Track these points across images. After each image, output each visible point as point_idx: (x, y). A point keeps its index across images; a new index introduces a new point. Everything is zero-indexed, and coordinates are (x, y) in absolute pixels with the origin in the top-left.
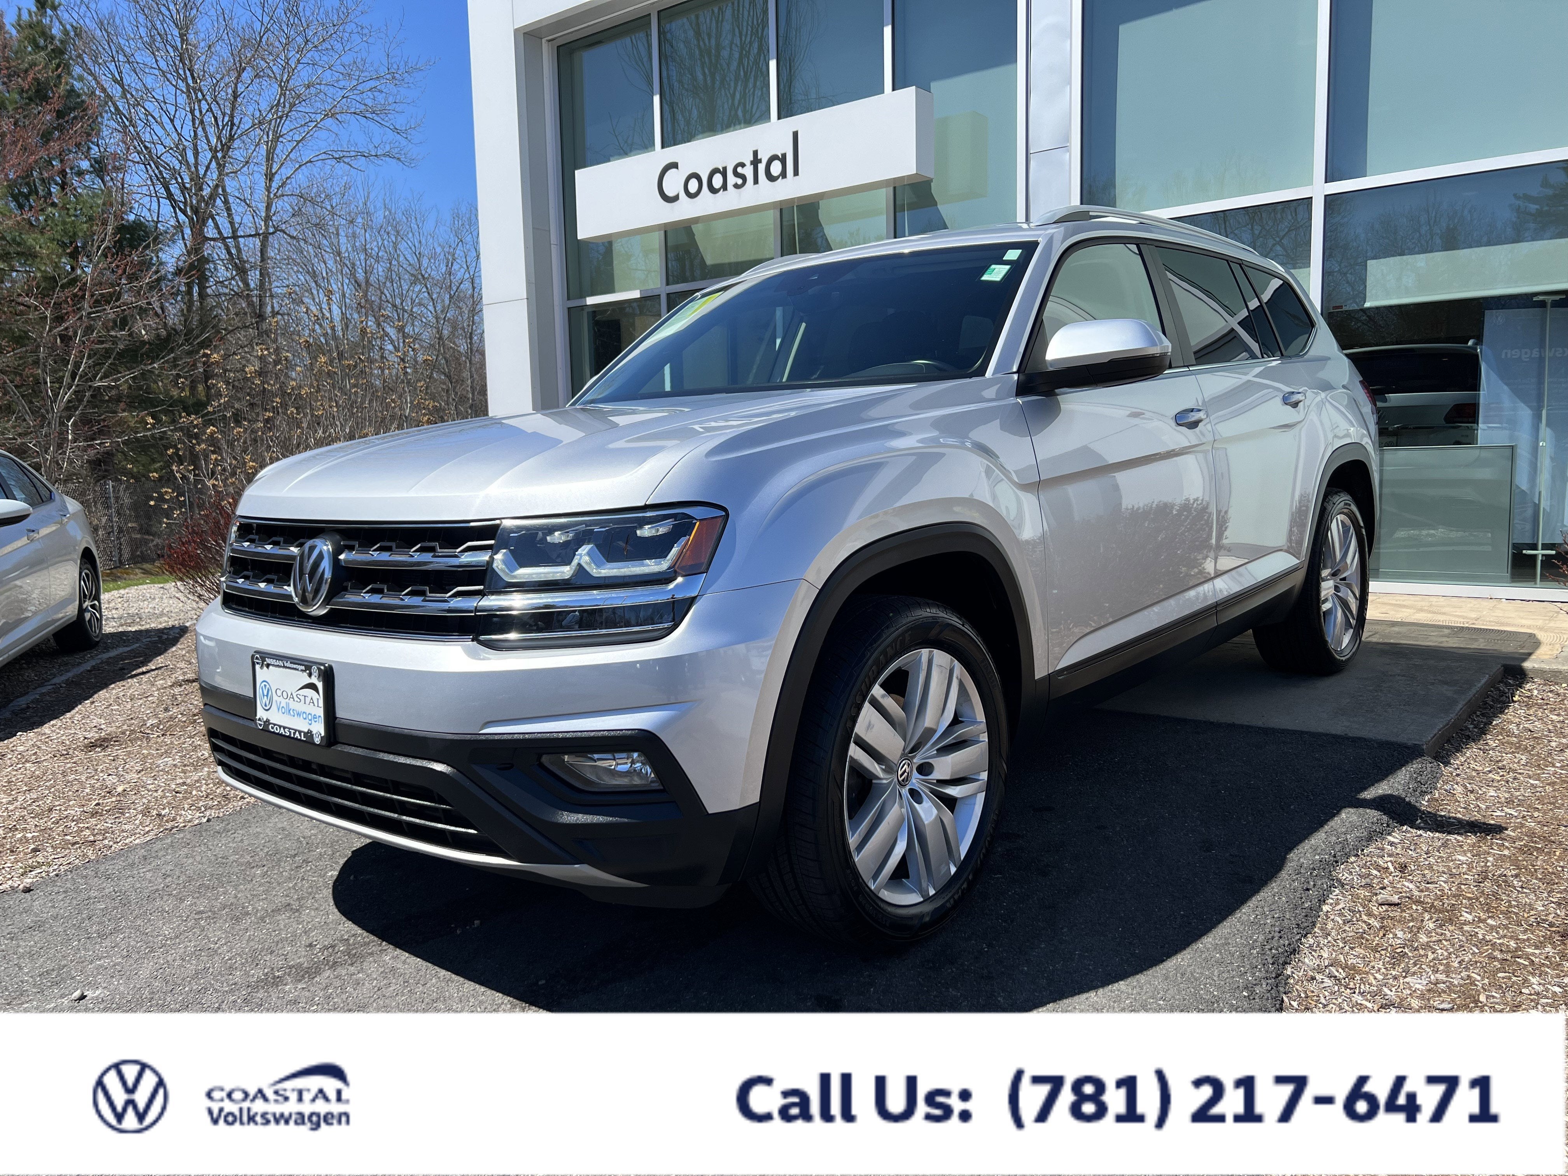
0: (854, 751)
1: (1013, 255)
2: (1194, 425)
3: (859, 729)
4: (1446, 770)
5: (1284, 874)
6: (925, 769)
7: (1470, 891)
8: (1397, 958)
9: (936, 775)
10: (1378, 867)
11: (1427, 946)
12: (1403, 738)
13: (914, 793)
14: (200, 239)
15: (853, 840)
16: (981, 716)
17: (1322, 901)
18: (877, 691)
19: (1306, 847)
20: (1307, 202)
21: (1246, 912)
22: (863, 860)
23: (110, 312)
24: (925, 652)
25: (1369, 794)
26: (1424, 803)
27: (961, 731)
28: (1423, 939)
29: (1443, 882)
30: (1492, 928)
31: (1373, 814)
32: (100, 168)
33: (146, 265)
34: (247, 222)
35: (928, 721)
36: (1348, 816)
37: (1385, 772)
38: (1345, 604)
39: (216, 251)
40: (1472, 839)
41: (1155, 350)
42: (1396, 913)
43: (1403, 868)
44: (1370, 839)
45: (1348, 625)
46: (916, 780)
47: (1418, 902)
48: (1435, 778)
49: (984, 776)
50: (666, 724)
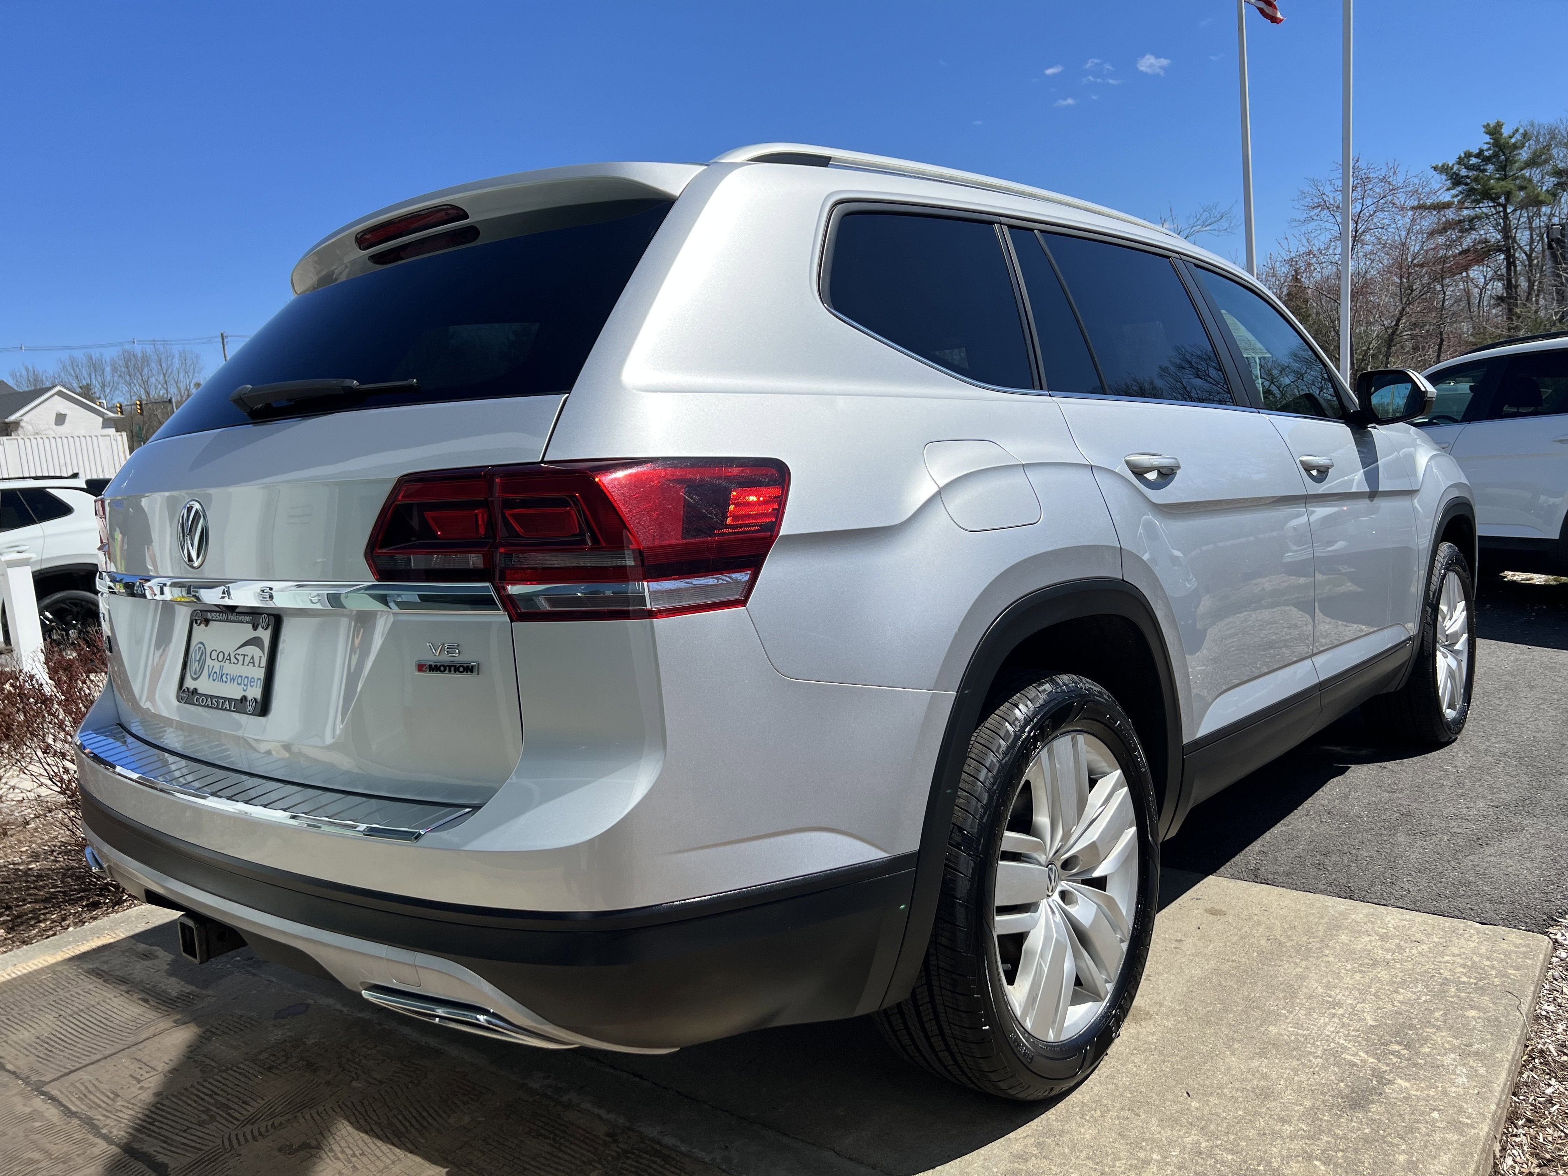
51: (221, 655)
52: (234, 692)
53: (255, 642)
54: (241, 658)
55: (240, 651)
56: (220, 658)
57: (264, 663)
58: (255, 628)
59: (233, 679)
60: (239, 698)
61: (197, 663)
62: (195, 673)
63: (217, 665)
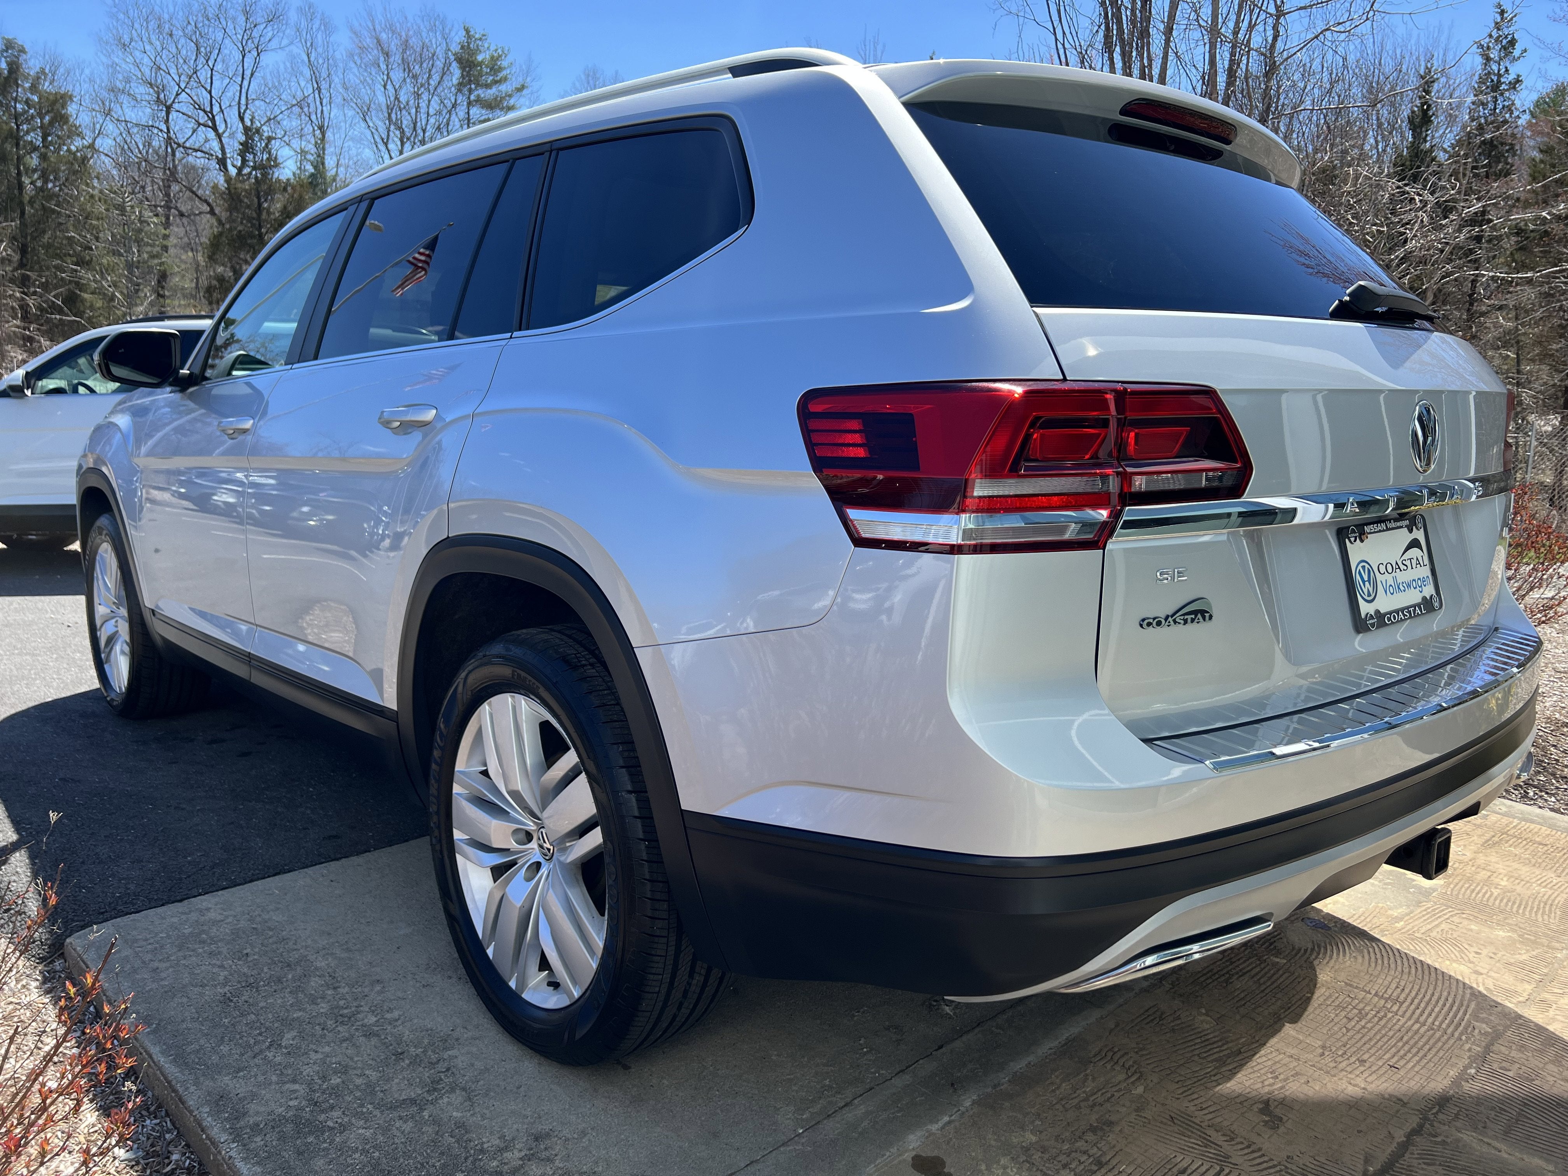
51: (1389, 566)
52: (1413, 597)
53: (1415, 544)
54: (1408, 563)
55: (1406, 556)
56: (1390, 570)
57: (1426, 561)
58: (1411, 531)
59: (1409, 586)
60: (1420, 600)
61: (1367, 583)
62: (1369, 595)
63: (1389, 578)
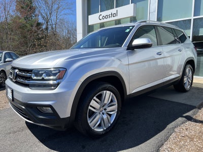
0: (90, 108)
1: (131, 28)
2: (160, 54)
3: (91, 104)
4: (200, 111)
5: (165, 130)
6: (105, 109)
7: (197, 135)
8: (181, 147)
9: (107, 111)
10: (182, 129)
11: (187, 145)
12: (194, 105)
13: (103, 113)
14: (47, 25)
15: (89, 122)
16: (116, 101)
17: (170, 135)
18: (95, 98)
19: (171, 124)
20: (191, 19)
21: (156, 136)
22: (91, 125)
23: (36, 34)
24: (105, 91)
25: (184, 115)
26: (194, 117)
27: (113, 103)
28: (186, 144)
29: (193, 132)
30: (199, 143)
31: (184, 119)
32: (35, 16)
33: (40, 28)
34: (54, 23)
35: (106, 102)
36: (180, 119)
37: (188, 111)
38: (189, 81)
39: (50, 27)
40: (201, 124)
41: (150, 43)
42: (183, 138)
43: (187, 129)
44: (182, 123)
45: (189, 85)
46: (104, 111)
47: (187, 136)
48: (197, 112)
49: (117, 110)
50: (53, 104)
